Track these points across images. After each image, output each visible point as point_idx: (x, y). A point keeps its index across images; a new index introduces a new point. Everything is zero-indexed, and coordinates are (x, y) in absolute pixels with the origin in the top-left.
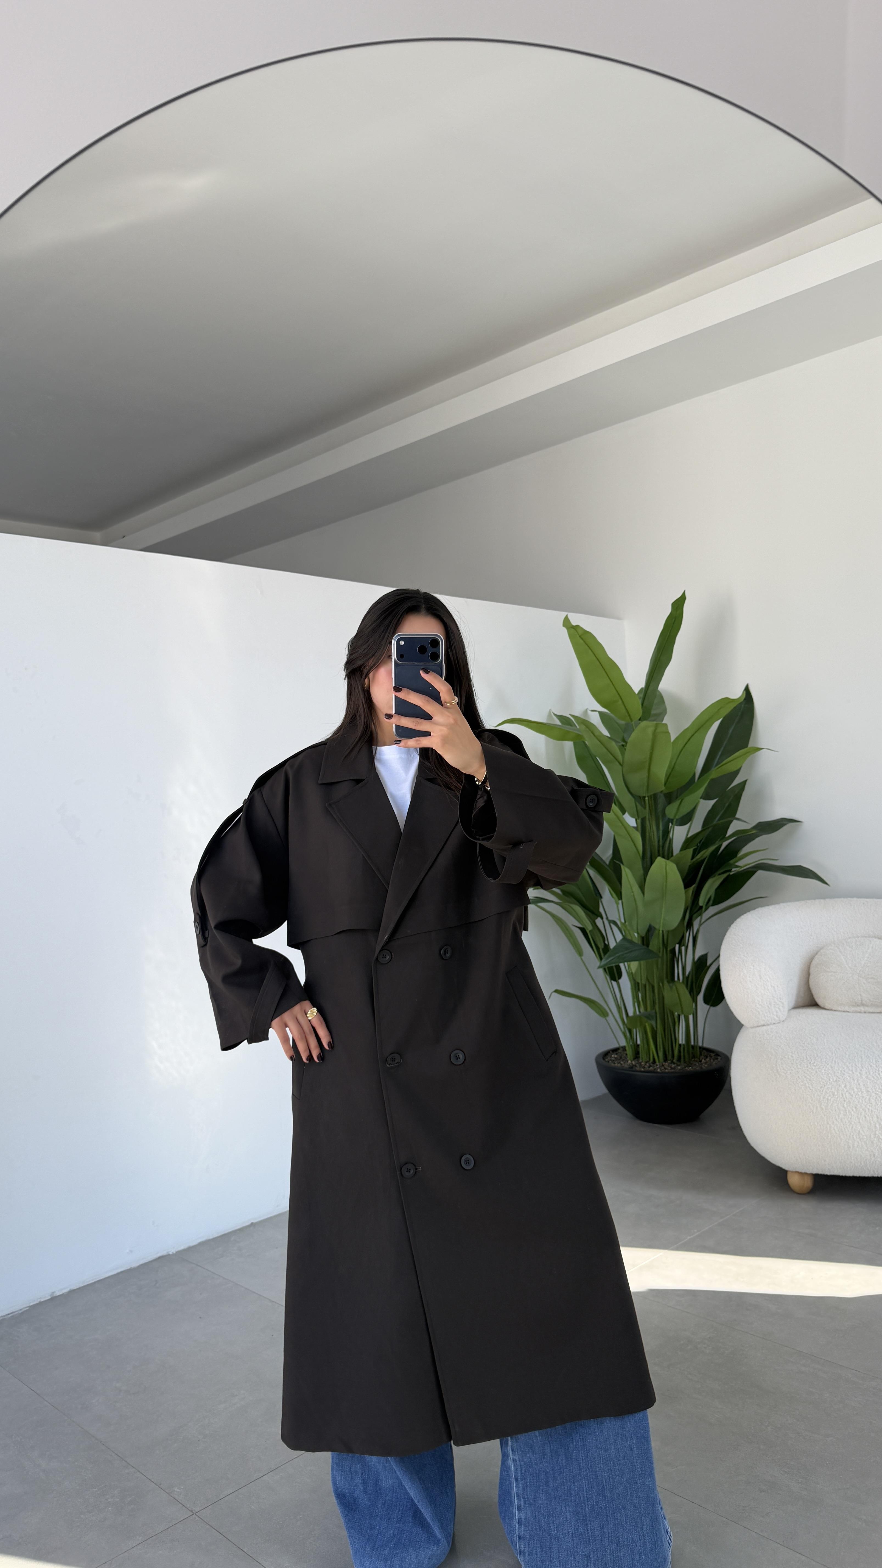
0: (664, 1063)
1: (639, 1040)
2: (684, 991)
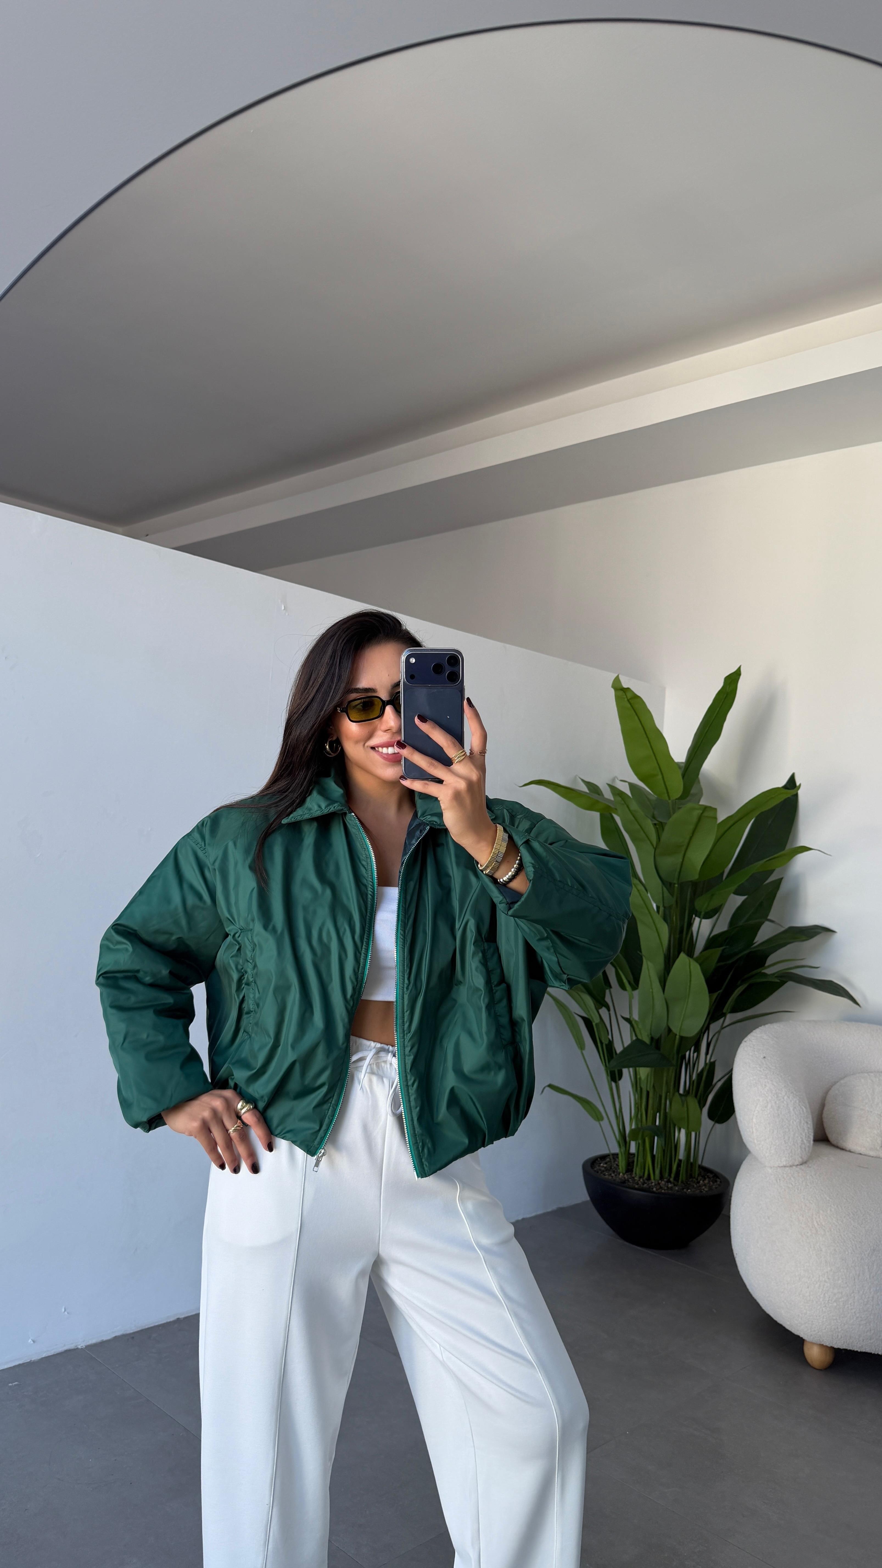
0: (660, 1181)
1: (633, 1149)
2: (693, 1102)
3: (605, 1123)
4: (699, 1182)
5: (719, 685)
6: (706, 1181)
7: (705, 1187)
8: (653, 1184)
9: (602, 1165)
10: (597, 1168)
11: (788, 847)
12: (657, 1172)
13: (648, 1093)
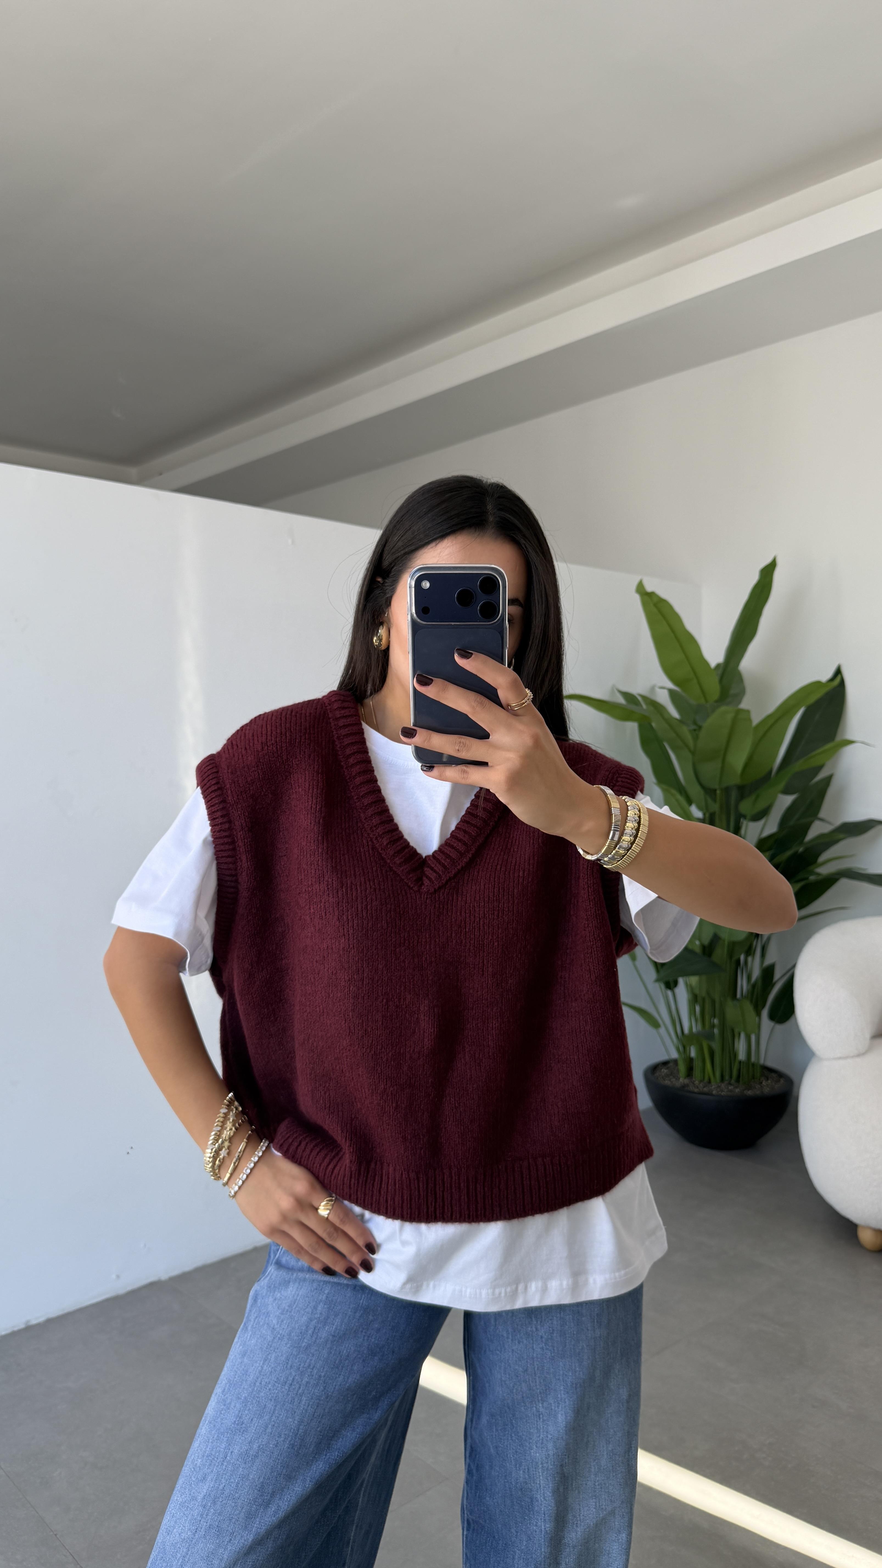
0: (721, 1084)
1: (693, 1054)
2: (749, 1007)
3: (662, 1030)
4: (762, 1083)
5: (755, 578)
6: (769, 1081)
7: (767, 1087)
8: (713, 1087)
9: (662, 1070)
10: (657, 1074)
11: (838, 738)
12: (718, 1074)
13: (704, 999)
